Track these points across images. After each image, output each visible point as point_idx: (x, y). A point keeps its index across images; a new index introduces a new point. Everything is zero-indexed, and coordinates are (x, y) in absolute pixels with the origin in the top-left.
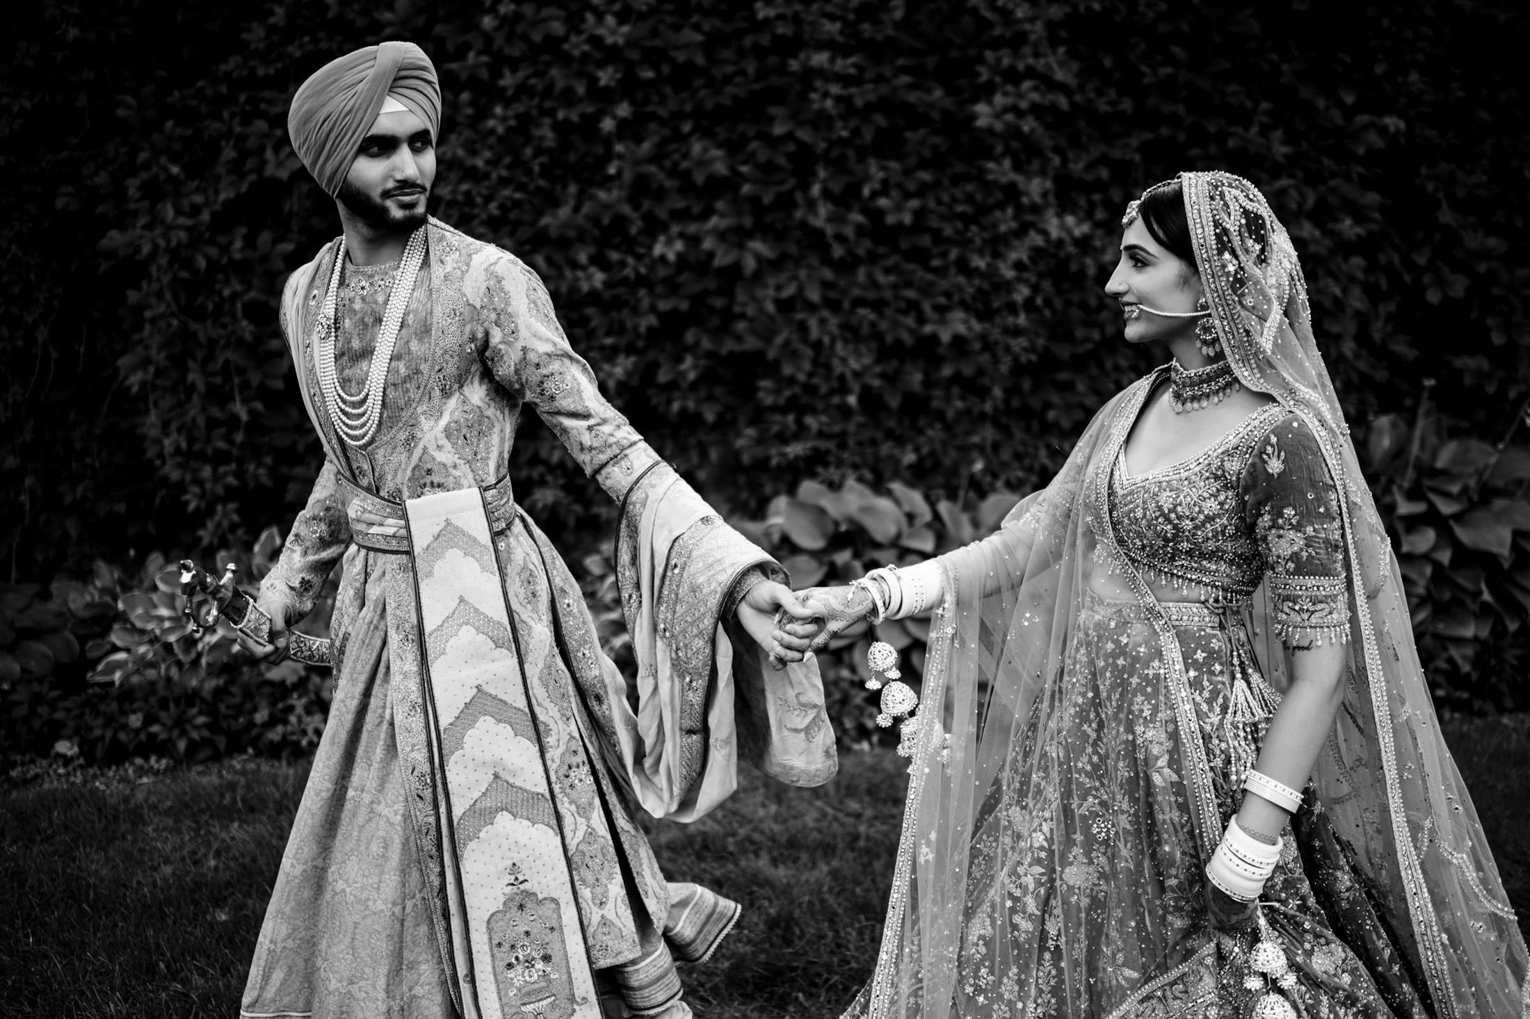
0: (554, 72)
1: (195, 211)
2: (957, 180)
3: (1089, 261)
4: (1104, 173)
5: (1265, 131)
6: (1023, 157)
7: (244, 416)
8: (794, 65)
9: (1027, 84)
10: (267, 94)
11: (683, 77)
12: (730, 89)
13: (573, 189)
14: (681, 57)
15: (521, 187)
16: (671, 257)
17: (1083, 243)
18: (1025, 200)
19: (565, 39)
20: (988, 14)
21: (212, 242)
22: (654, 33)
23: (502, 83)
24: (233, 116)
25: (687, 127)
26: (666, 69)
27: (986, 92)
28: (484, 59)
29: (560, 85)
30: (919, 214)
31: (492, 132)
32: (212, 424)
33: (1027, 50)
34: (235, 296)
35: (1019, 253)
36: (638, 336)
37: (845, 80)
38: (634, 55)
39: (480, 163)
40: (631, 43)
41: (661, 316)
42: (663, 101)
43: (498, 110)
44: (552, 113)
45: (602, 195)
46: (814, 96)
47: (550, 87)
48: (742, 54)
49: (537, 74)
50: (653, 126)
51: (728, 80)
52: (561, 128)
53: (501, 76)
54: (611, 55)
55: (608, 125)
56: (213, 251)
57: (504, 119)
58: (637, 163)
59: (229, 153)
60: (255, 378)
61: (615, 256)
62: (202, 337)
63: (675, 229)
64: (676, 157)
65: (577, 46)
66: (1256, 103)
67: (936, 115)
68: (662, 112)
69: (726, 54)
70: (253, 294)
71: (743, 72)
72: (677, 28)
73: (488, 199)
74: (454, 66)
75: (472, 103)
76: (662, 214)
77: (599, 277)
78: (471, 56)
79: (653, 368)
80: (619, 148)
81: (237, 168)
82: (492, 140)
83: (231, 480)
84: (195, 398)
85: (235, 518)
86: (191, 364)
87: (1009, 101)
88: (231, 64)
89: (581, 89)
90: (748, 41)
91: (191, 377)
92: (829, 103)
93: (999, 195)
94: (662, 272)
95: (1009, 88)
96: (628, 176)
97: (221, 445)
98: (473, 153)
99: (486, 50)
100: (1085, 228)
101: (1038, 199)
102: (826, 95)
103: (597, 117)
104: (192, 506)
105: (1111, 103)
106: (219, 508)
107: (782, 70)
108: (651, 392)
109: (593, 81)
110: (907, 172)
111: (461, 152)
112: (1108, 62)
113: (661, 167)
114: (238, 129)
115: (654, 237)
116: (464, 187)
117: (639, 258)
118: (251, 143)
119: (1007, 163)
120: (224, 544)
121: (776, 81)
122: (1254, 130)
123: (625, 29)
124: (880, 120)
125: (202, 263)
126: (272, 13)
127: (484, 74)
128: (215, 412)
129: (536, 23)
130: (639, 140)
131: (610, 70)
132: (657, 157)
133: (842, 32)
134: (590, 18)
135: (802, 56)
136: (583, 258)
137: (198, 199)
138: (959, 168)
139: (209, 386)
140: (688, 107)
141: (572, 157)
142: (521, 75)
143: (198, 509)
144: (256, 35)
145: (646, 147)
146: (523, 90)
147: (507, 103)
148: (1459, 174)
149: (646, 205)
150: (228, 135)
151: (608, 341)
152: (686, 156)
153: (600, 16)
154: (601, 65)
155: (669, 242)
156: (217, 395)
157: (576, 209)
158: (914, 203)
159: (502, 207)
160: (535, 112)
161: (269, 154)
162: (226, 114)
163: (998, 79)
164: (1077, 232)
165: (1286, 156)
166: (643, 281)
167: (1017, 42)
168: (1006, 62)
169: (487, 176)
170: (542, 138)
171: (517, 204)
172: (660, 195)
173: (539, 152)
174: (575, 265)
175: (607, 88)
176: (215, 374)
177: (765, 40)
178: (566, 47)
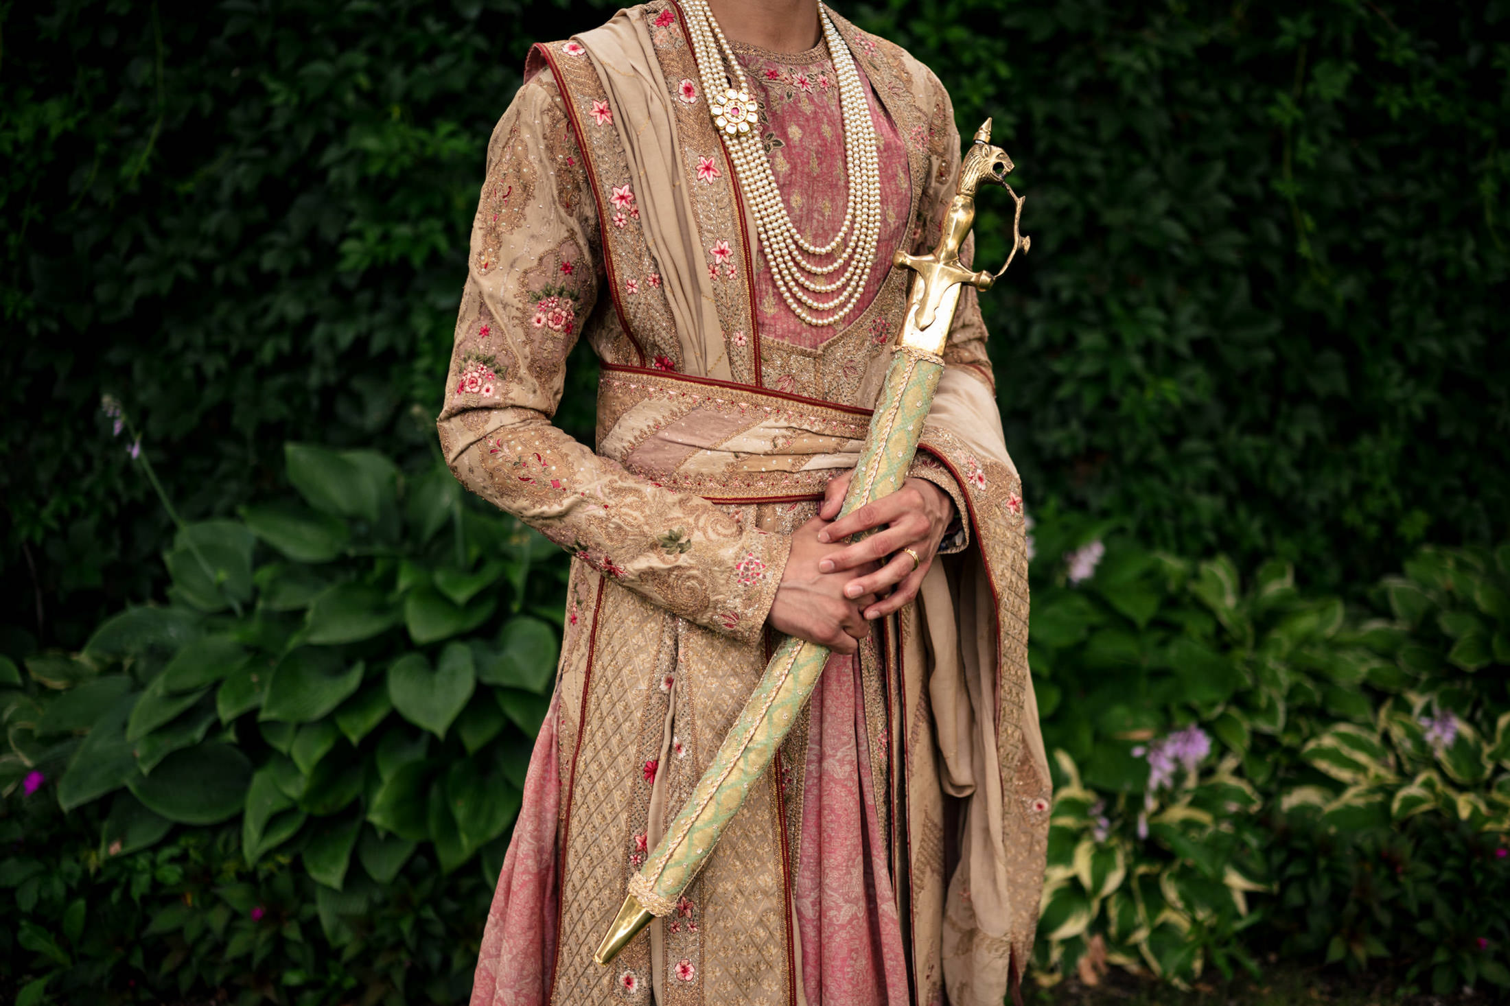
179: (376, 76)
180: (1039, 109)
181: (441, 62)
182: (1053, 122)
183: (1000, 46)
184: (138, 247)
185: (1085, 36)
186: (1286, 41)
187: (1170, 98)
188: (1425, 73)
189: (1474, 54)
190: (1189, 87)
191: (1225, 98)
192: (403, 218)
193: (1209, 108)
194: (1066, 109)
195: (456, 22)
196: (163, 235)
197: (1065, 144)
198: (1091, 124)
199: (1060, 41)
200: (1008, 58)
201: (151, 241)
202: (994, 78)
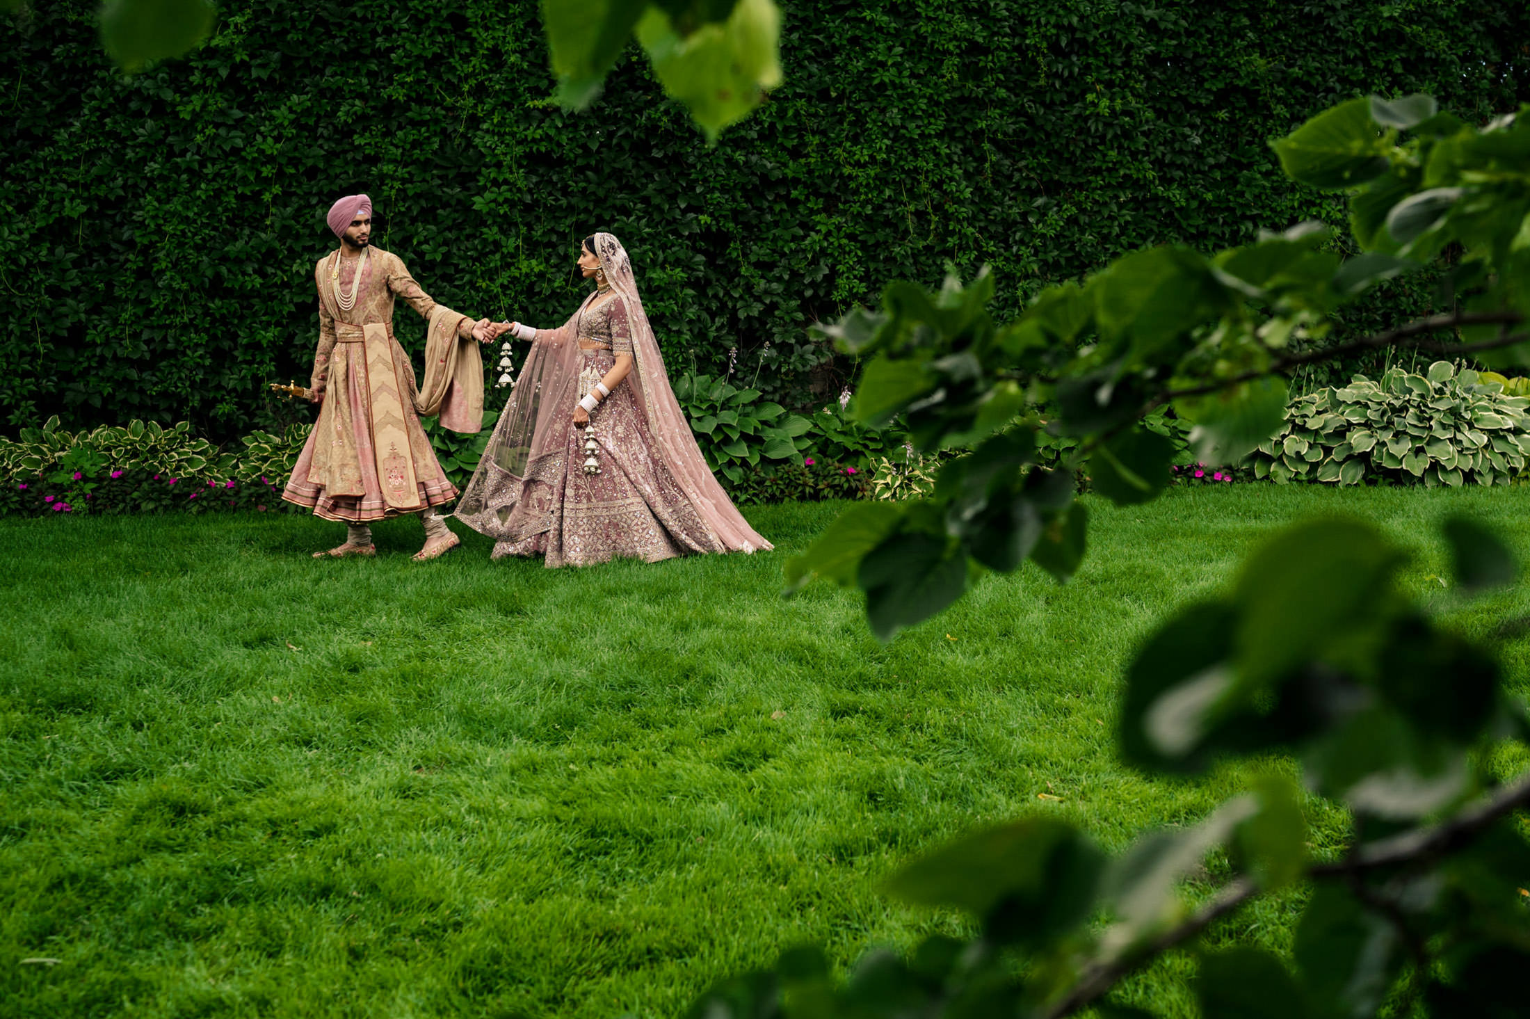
0: (237, 166)
1: (20, 232)
2: (468, 237)
3: (545, 285)
4: (554, 238)
5: (639, 219)
6: (505, 226)
7: (42, 351)
8: (374, 171)
9: (504, 188)
10: (66, 169)
11: (312, 173)
12: (339, 182)
13: (247, 231)
14: (310, 162)
15: (215, 229)
16: (303, 272)
17: (541, 275)
18: (505, 251)
19: (244, 149)
20: (483, 150)
21: (29, 249)
22: (296, 149)
23: (205, 171)
24: (46, 180)
25: (314, 201)
26: (301, 169)
27: (481, 191)
28: (197, 157)
29: (239, 174)
30: (447, 256)
31: (199, 197)
32: (22, 354)
33: (505, 170)
34: (41, 281)
35: (503, 279)
36: (283, 317)
37: (404, 181)
38: (283, 161)
39: (191, 214)
40: (281, 153)
41: (296, 305)
42: (300, 184)
43: (203, 186)
44: (235, 188)
45: (263, 235)
46: (385, 188)
47: (234, 176)
48: (347, 163)
49: (227, 167)
50: (294, 199)
51: (337, 176)
52: (241, 198)
53: (206, 167)
54: (271, 159)
55: (267, 197)
56: (30, 255)
57: (206, 191)
58: (284, 219)
59: (43, 202)
60: (50, 329)
61: (270, 270)
62: (18, 304)
63: (306, 257)
64: (308, 216)
65: (251, 153)
66: (635, 204)
67: (453, 202)
68: (299, 191)
69: (337, 162)
70: (52, 280)
71: (346, 172)
72: (310, 146)
73: (195, 234)
74: (179, 160)
75: (189, 181)
76: (298, 248)
77: (258, 281)
78: (189, 155)
79: (292, 336)
80: (273, 210)
81: (47, 209)
82: (199, 202)
83: (32, 387)
84: (13, 338)
85: (33, 409)
86: (11, 319)
87: (493, 196)
88: (47, 151)
89: (252, 178)
90: (350, 156)
91: (11, 327)
92: (393, 192)
93: (492, 247)
94: (297, 281)
95: (495, 189)
96: (277, 225)
97: (27, 366)
98: (188, 209)
99: (198, 153)
100: (541, 267)
101: (512, 250)
102: (392, 188)
103: (260, 193)
104: (5, 402)
105: (557, 200)
106: (23, 404)
107: (368, 174)
108: (291, 350)
109: (259, 173)
110: (440, 232)
111: (180, 208)
112: (555, 178)
113: (298, 222)
114: (48, 188)
115: (294, 260)
116: (181, 227)
117: (284, 272)
118: (56, 197)
119: (495, 229)
120: (25, 425)
121: (364, 178)
122: (632, 218)
123: (278, 146)
124: (424, 203)
125: (24, 261)
126: (72, 125)
127: (196, 166)
128: (25, 347)
129: (226, 140)
130: (286, 206)
131: (269, 167)
132: (296, 216)
133: (402, 154)
134: (259, 138)
135: (379, 165)
136: (250, 270)
137: (22, 226)
138: (468, 231)
139: (22, 332)
140: (315, 190)
141: (246, 214)
142: (217, 167)
143: (10, 403)
144: (62, 136)
145: (289, 210)
146: (217, 175)
147: (209, 182)
148: (754, 248)
149: (289, 242)
150: (42, 192)
151: (264, 318)
152: (313, 216)
153: (265, 138)
154: (264, 164)
155: (302, 264)
156: (27, 338)
157: (247, 243)
158: (444, 249)
159: (203, 239)
160: (224, 188)
161: (67, 203)
162: (42, 180)
163: (489, 185)
164: (536, 270)
165: (649, 234)
166: (285, 285)
167: (499, 165)
168: (492, 176)
169: (195, 221)
170: (229, 202)
171: (212, 238)
172: (298, 237)
173: (226, 210)
174: (244, 274)
175: (266, 178)
176: (26, 325)
177: (359, 157)
178: (243, 153)
179: (654, 254)
180: (872, 266)
181: (674, 249)
182: (876, 270)
183: (858, 245)
184: (555, 312)
185: (886, 242)
186: (950, 244)
187: (915, 263)
188: (1000, 255)
189: (1015, 249)
190: (923, 259)
191: (934, 262)
192: (662, 300)
193: (929, 266)
194: (881, 266)
195: (680, 236)
196: (564, 307)
197: (881, 278)
198: (889, 271)
199: (877, 244)
200: (861, 249)
201: (560, 309)
202: (856, 255)
